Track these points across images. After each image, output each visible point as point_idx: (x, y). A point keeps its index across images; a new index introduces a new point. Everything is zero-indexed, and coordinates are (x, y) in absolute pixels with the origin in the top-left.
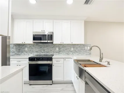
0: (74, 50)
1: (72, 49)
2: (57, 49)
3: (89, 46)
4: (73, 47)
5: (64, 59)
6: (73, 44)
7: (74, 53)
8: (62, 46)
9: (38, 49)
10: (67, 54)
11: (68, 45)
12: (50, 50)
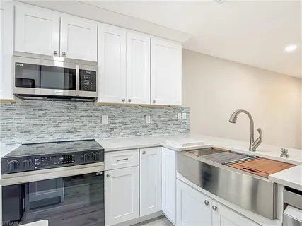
0: (153, 122)
1: (148, 120)
2: (105, 120)
3: (185, 110)
4: (151, 115)
5: (142, 151)
6: (156, 104)
7: (152, 132)
8: (119, 111)
9: (32, 122)
10: (135, 134)
11: (136, 106)
12: (79, 124)
